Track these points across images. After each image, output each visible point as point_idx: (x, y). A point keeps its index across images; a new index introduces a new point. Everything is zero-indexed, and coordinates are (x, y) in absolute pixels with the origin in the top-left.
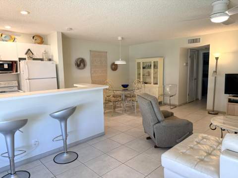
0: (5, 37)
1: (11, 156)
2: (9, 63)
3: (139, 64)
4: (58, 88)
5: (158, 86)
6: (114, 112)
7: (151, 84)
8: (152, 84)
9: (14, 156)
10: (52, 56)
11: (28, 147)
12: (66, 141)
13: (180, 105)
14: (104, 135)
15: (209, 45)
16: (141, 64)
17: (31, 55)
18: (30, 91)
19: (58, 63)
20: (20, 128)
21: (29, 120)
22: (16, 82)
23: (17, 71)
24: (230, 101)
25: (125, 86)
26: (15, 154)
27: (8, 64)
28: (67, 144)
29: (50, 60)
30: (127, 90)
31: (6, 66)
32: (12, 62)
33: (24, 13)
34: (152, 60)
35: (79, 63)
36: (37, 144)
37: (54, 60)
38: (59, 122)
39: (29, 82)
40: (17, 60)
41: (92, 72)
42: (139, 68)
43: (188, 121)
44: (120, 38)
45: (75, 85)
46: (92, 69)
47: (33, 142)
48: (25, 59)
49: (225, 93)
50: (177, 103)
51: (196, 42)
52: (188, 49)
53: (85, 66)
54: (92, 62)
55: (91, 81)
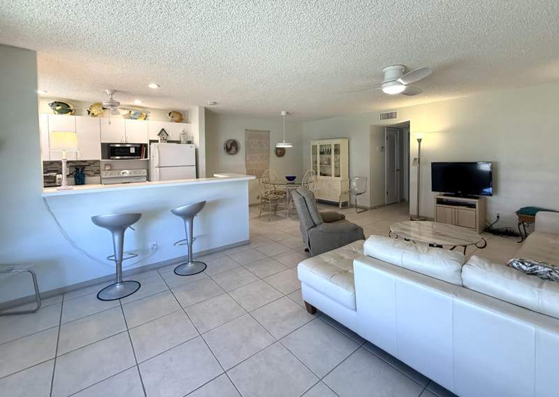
0: (135, 114)
1: (117, 259)
2: (136, 146)
3: (315, 147)
4: (197, 177)
5: (340, 179)
6: (275, 215)
7: (331, 176)
8: (333, 176)
9: (122, 260)
10: (193, 137)
11: (143, 251)
12: (191, 246)
13: (373, 208)
14: (249, 243)
15: (409, 122)
16: (318, 148)
17: (165, 136)
18: (160, 180)
19: (198, 146)
20: (131, 224)
21: (143, 215)
22: (145, 171)
23: (146, 157)
24: (440, 202)
25: (291, 179)
26: (124, 257)
27: (136, 148)
28: (193, 252)
29: (189, 142)
30: (294, 184)
31: (133, 150)
32: (141, 145)
33: (153, 86)
34: (333, 142)
35: (229, 146)
36: (156, 248)
37: (194, 142)
38: (183, 220)
39: (160, 170)
40: (148, 142)
41: (248, 159)
42: (314, 153)
43: (355, 225)
44: (283, 113)
45: (215, 175)
46: (248, 155)
47: (150, 245)
48: (157, 141)
49: (433, 190)
50: (368, 205)
51: (391, 118)
52: (384, 127)
53: (237, 150)
54: (248, 145)
55: (245, 171)
